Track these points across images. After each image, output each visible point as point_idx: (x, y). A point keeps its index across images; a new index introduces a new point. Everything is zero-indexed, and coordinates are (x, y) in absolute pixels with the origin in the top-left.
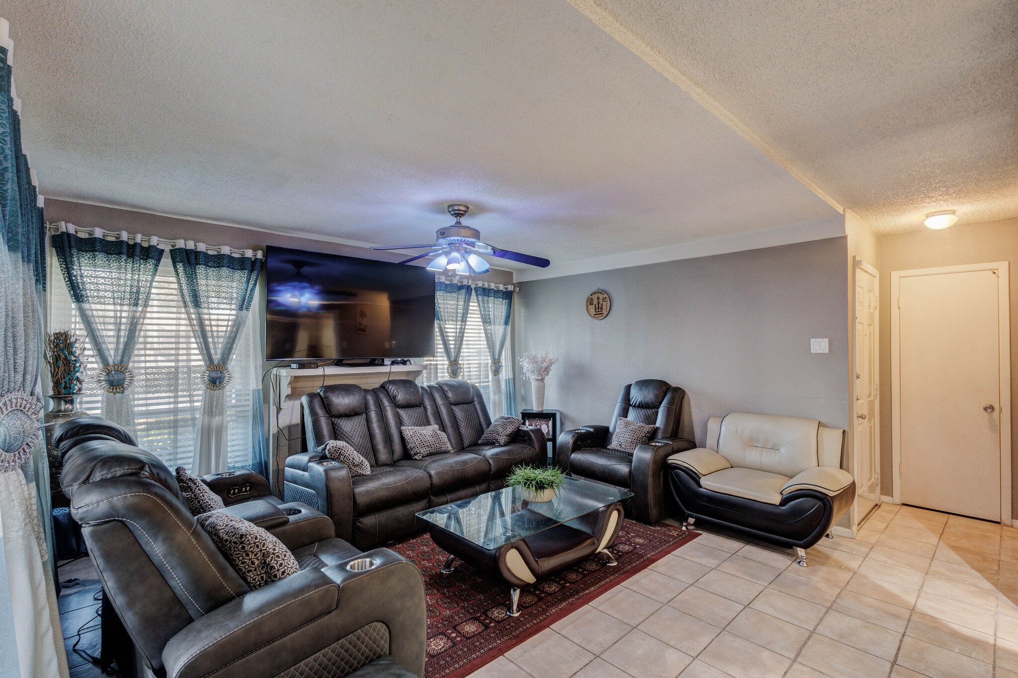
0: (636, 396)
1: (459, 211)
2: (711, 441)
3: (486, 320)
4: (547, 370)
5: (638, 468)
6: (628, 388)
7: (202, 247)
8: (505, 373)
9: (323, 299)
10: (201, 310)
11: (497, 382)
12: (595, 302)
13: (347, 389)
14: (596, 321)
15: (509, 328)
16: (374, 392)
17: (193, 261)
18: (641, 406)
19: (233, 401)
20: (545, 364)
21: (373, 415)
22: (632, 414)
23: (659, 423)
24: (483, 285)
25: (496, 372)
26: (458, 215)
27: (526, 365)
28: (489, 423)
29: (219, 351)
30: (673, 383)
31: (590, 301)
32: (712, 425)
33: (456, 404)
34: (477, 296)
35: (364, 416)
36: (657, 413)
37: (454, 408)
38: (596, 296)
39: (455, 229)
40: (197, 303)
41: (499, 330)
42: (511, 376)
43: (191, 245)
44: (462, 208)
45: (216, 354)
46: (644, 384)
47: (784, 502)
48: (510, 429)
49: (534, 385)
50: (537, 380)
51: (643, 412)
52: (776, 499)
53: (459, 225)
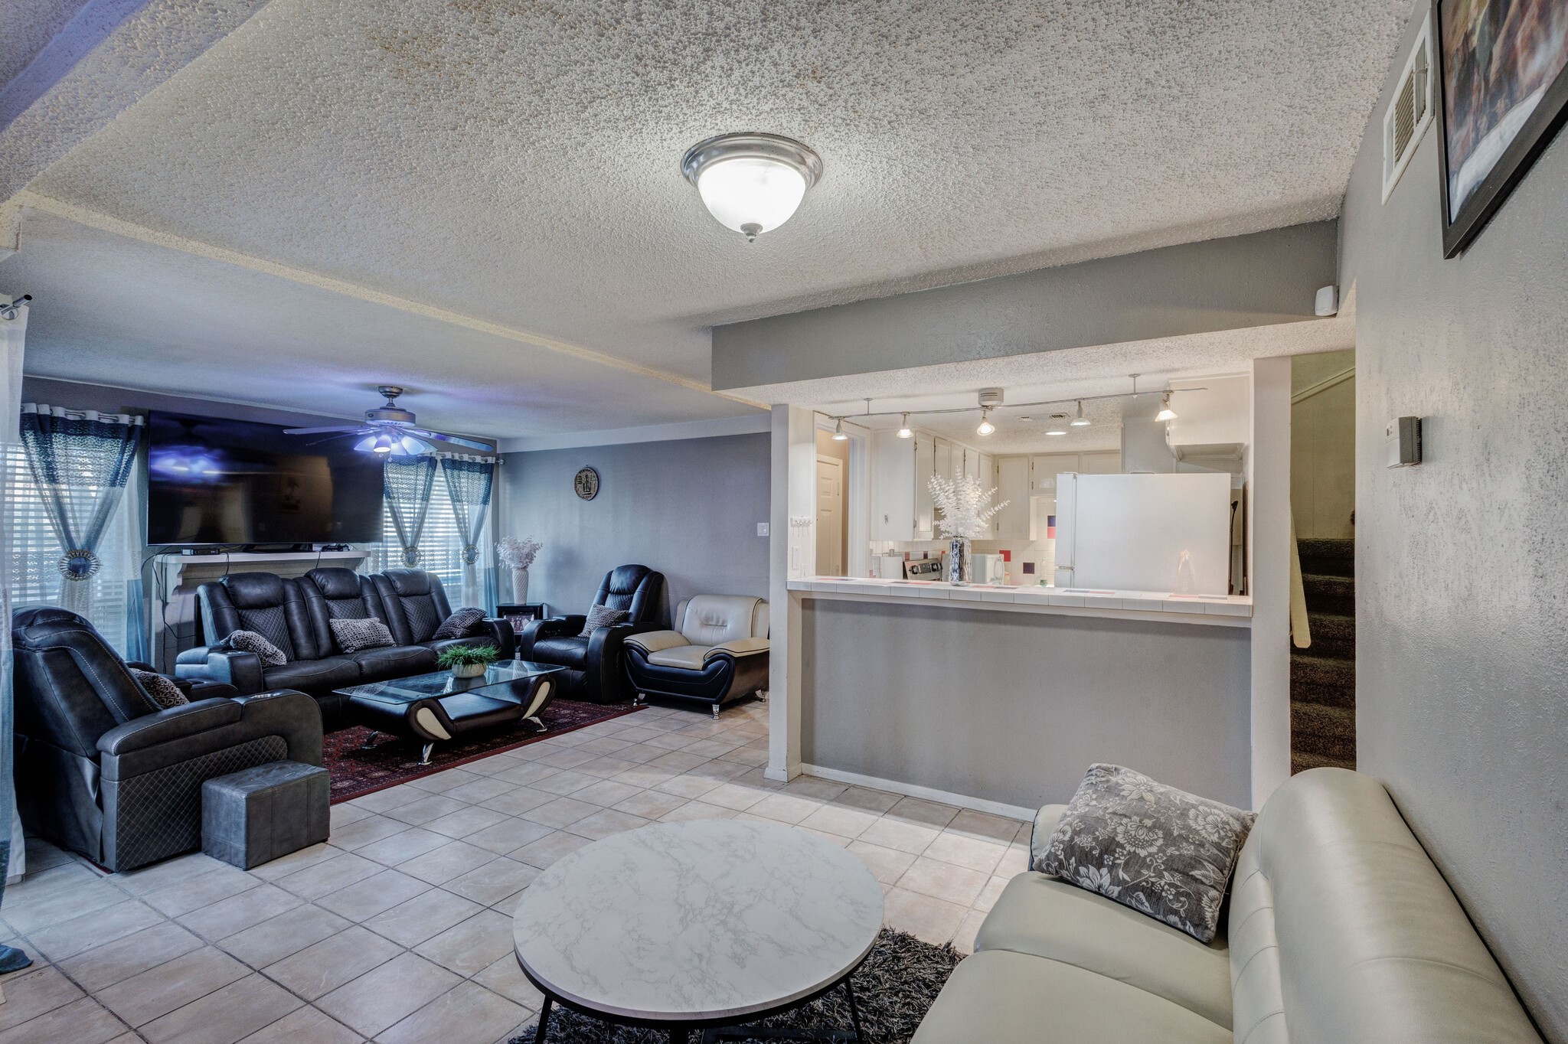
0: (616, 582)
1: (391, 393)
2: (677, 625)
3: (456, 498)
4: (530, 557)
6: (610, 574)
7: (59, 412)
8: (483, 562)
9: (222, 470)
10: (57, 486)
11: (472, 575)
12: (584, 480)
13: (259, 578)
14: (584, 502)
15: (489, 508)
16: (297, 582)
17: (48, 428)
18: (619, 592)
19: (99, 595)
20: (526, 551)
21: (293, 606)
22: (611, 602)
23: (631, 610)
24: (453, 456)
25: (470, 560)
26: (391, 395)
27: (504, 551)
28: (448, 613)
29: (82, 535)
30: (653, 566)
31: (578, 480)
32: (680, 608)
33: (406, 596)
34: (444, 469)
35: (281, 608)
36: (632, 598)
37: (403, 600)
38: (584, 474)
39: (384, 413)
40: (52, 479)
41: (472, 511)
42: (491, 565)
43: (45, 410)
44: (395, 390)
45: (79, 538)
46: (624, 569)
47: (705, 667)
48: (469, 622)
49: (515, 573)
50: (518, 569)
51: (619, 598)
52: (699, 664)
53: (390, 407)
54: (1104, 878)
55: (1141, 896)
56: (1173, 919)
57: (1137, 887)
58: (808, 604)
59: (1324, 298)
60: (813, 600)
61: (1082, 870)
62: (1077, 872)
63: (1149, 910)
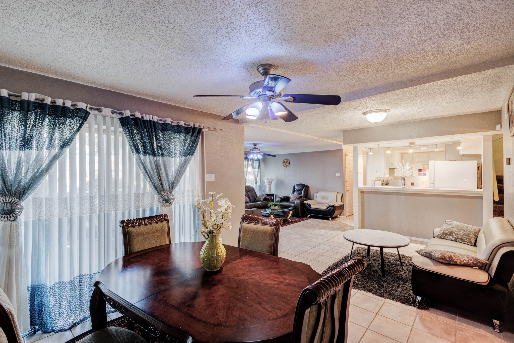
0: (296, 188)
1: (255, 145)
2: (315, 198)
3: (253, 167)
4: (271, 182)
5: (296, 204)
6: (294, 186)
8: (259, 183)
11: (257, 186)
12: (285, 162)
14: (286, 168)
15: (259, 169)
18: (298, 191)
20: (271, 180)
22: (295, 193)
23: (302, 195)
25: (256, 183)
27: (266, 181)
28: (257, 197)
30: (306, 184)
31: (284, 162)
32: (315, 195)
33: (248, 191)
36: (302, 192)
37: (248, 192)
38: (285, 160)
41: (256, 170)
42: (260, 184)
46: (298, 185)
47: (327, 209)
48: (264, 197)
49: (268, 186)
50: (269, 185)
51: (298, 192)
52: (326, 208)
53: (255, 148)
54: (451, 237)
55: (459, 239)
56: (465, 242)
57: (458, 238)
58: (362, 192)
59: (498, 127)
60: (364, 191)
61: (446, 236)
62: (445, 237)
63: (460, 241)
